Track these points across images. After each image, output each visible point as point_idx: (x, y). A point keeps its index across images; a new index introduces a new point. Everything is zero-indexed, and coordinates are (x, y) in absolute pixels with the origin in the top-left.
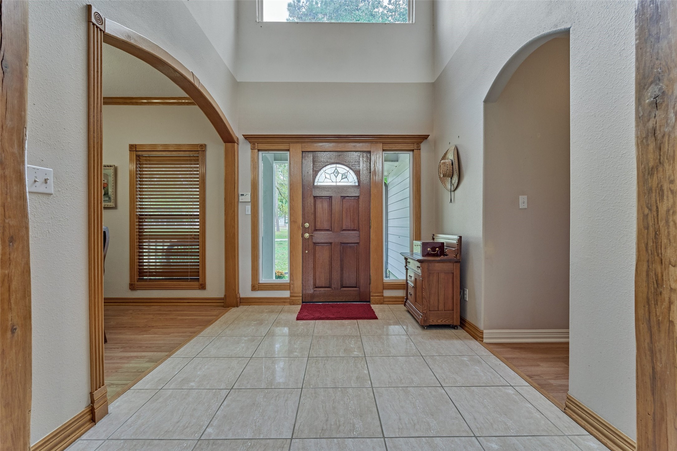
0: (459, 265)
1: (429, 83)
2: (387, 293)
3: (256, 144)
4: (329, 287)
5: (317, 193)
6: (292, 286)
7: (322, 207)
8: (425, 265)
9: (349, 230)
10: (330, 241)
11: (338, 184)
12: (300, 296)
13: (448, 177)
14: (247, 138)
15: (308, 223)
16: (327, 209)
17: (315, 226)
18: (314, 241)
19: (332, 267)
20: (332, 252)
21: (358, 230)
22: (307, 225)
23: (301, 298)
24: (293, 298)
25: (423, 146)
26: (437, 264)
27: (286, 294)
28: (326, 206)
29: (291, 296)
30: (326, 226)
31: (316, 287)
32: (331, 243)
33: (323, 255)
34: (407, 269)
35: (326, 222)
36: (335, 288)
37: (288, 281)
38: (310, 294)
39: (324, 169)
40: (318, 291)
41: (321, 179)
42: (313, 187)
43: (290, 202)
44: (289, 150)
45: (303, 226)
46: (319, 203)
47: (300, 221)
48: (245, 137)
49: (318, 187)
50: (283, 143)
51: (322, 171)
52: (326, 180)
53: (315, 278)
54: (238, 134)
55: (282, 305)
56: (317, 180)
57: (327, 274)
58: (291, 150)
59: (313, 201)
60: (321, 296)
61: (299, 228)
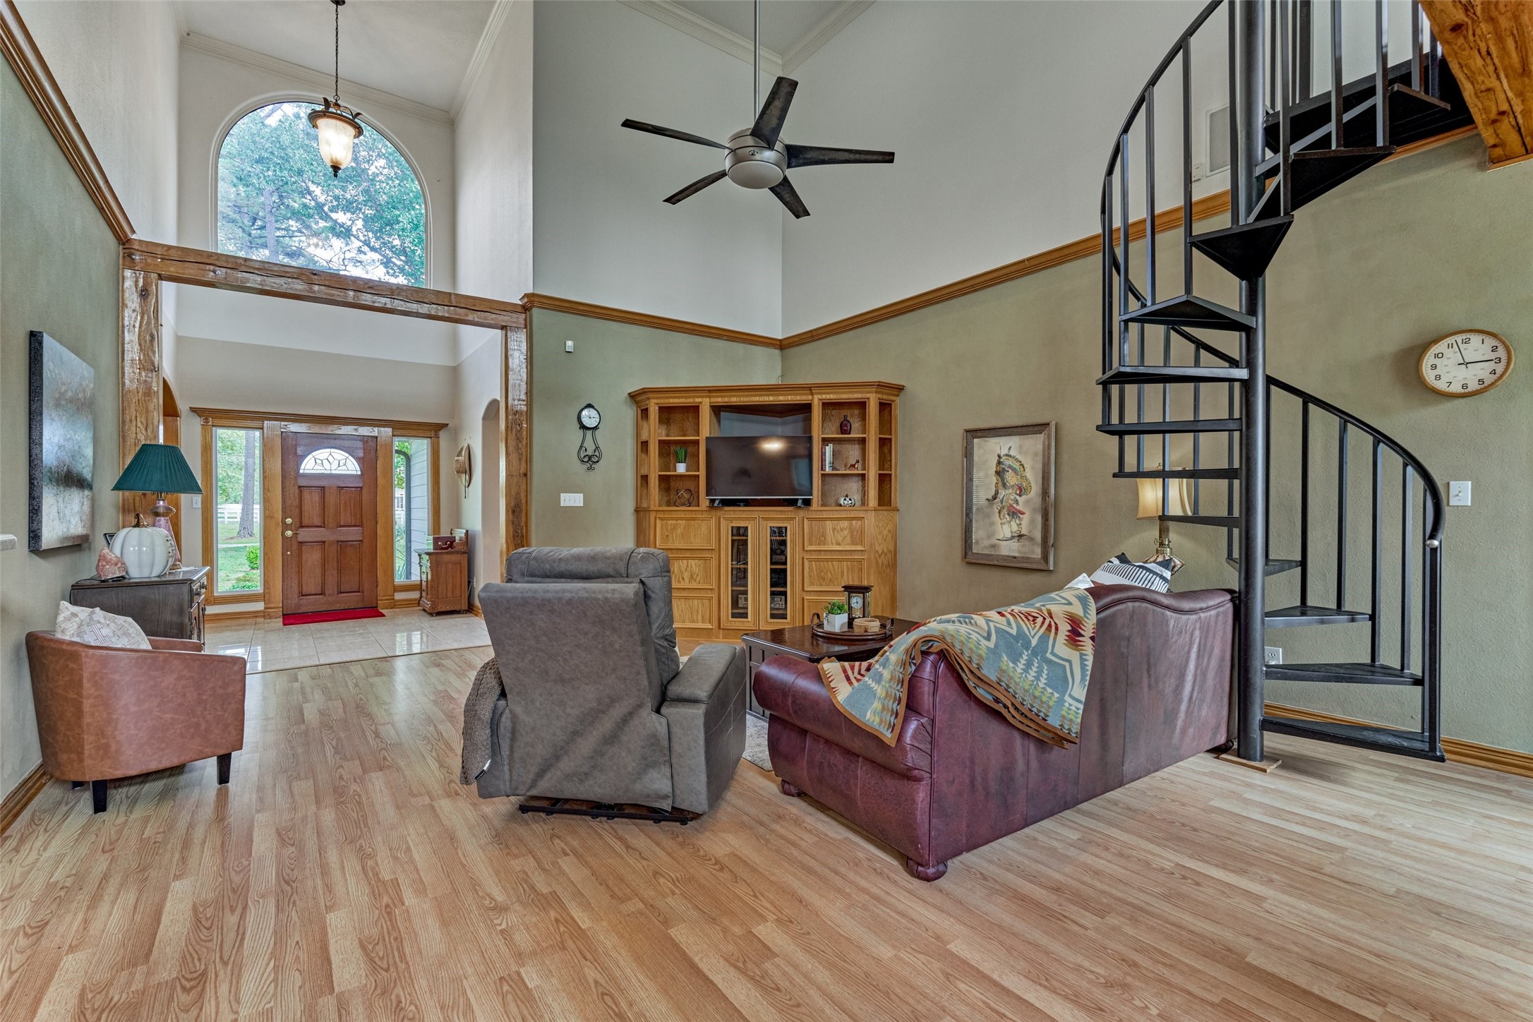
0: (466, 556)
1: (449, 367)
2: (399, 596)
3: (212, 419)
4: (321, 594)
5: (302, 482)
6: (267, 595)
7: (311, 501)
8: (434, 557)
9: (349, 526)
10: (323, 539)
11: (333, 472)
12: (279, 608)
13: (462, 473)
14: (195, 410)
15: (291, 518)
16: (317, 502)
17: (301, 522)
18: (299, 540)
19: (324, 571)
20: (325, 552)
21: (361, 525)
22: (289, 521)
23: (281, 609)
24: (269, 610)
25: (442, 434)
26: (445, 556)
27: (260, 606)
28: (317, 498)
29: (265, 608)
30: (317, 521)
31: (303, 596)
32: (324, 542)
33: (313, 557)
34: (421, 566)
35: (316, 517)
36: (329, 595)
37: (262, 591)
38: (294, 603)
39: (314, 454)
40: (305, 600)
41: (309, 465)
42: (298, 475)
43: (264, 493)
44: (262, 429)
45: (284, 522)
46: (306, 495)
47: (279, 516)
48: (193, 410)
49: (305, 476)
50: (252, 419)
51: (310, 456)
52: (316, 467)
53: (300, 585)
54: (183, 405)
55: (253, 621)
56: (302, 467)
57: (319, 580)
58: (265, 429)
59: (297, 491)
60: (310, 605)
61: (277, 524)
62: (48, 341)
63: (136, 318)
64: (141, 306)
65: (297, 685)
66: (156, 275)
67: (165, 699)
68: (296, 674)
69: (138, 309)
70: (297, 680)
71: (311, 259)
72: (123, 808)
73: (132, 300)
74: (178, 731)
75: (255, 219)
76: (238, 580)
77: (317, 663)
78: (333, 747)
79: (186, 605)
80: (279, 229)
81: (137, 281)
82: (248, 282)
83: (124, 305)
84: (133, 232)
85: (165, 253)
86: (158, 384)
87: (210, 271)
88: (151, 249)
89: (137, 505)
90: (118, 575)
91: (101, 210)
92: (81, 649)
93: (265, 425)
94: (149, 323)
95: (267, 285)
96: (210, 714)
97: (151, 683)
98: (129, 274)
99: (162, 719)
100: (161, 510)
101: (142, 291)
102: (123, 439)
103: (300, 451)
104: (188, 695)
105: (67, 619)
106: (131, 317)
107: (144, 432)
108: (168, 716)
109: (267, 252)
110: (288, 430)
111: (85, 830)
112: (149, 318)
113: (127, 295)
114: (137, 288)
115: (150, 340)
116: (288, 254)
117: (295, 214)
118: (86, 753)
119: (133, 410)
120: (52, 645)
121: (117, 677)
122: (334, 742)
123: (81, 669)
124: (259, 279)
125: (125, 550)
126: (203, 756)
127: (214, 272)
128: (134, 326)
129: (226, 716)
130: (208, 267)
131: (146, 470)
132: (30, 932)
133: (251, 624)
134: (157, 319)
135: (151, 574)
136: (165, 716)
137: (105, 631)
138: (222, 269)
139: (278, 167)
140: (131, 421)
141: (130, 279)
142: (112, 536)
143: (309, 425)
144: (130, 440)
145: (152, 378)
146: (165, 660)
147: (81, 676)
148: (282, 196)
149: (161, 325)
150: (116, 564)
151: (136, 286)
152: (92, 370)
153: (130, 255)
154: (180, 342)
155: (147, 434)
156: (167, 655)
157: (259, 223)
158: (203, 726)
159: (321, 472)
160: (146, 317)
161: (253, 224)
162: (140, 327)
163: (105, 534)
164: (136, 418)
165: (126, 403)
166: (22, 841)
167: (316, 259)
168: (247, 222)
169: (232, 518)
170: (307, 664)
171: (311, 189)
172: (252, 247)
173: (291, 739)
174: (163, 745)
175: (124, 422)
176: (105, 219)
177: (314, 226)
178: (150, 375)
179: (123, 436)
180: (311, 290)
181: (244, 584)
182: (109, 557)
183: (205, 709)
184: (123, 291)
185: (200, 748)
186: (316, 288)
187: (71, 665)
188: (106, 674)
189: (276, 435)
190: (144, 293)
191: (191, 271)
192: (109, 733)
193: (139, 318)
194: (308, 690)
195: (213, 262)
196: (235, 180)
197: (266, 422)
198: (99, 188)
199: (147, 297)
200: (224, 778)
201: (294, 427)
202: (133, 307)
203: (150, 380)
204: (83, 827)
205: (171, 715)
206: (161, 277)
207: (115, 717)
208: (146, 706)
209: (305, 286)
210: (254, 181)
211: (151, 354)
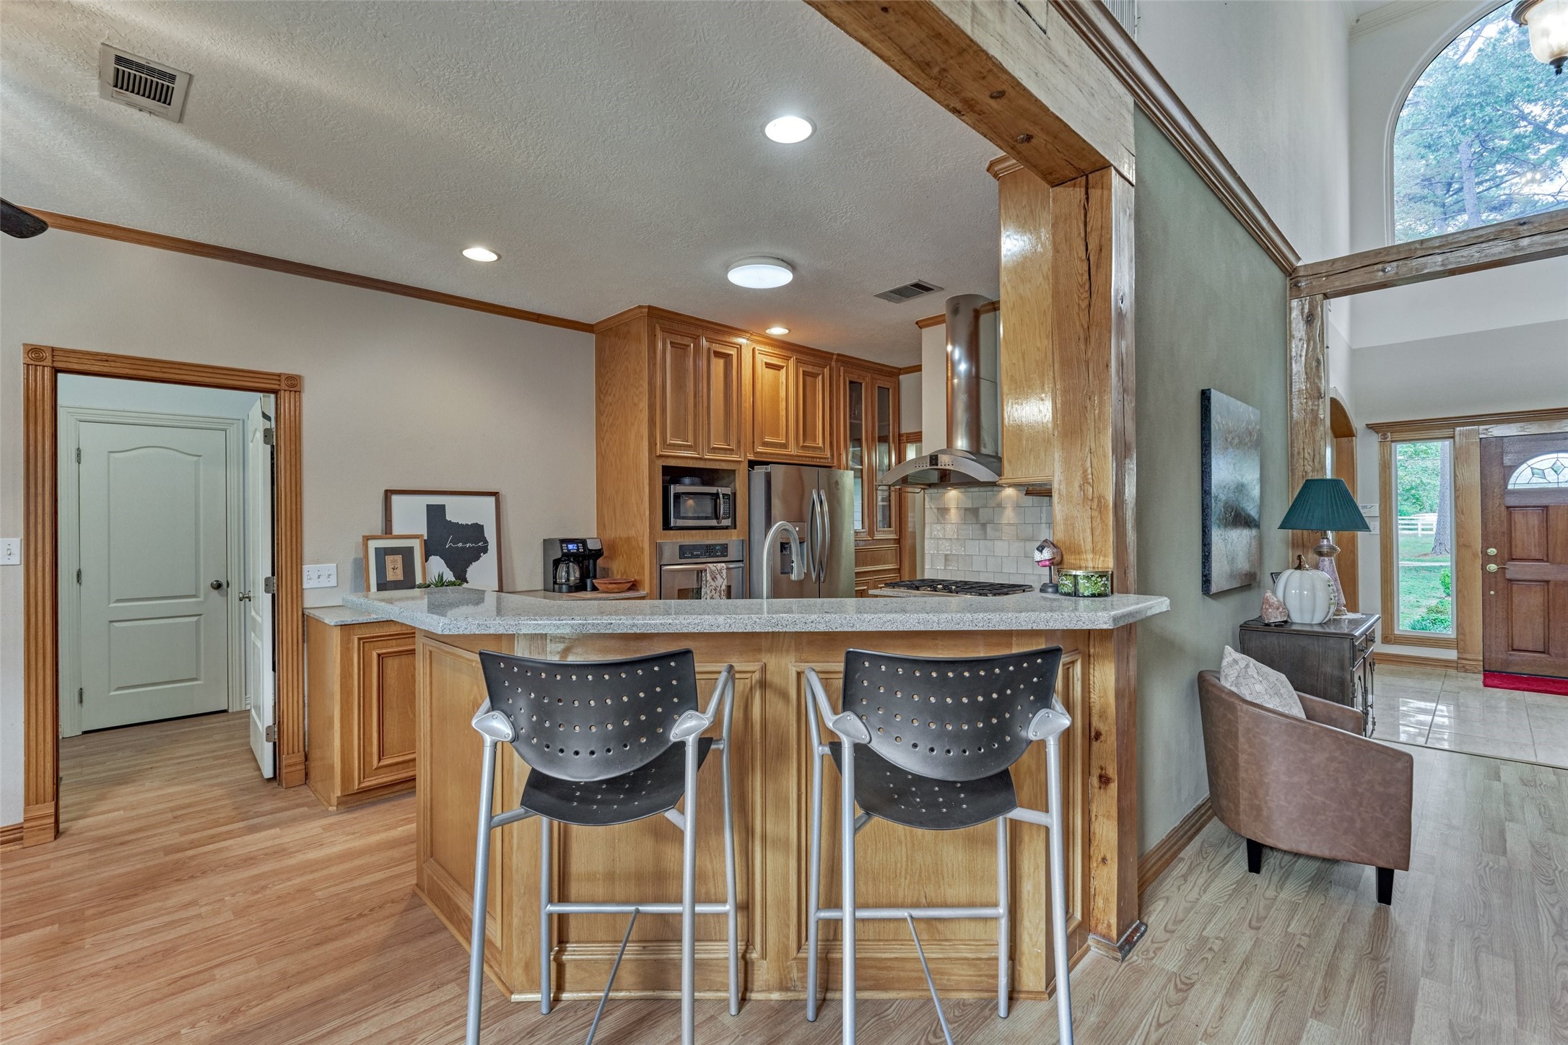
3: (1389, 434)
4: (1543, 652)
5: (1511, 501)
6: (1462, 643)
7: (1526, 525)
10: (1546, 578)
11: (1563, 485)
12: (1478, 660)
14: (1372, 427)
15: (1495, 548)
16: (1536, 526)
17: (1511, 553)
18: (1508, 576)
19: (1549, 621)
20: (1551, 595)
22: (1492, 551)
23: (1482, 663)
24: (1465, 662)
27: (1452, 655)
28: (1536, 522)
29: (1459, 658)
30: (1535, 553)
31: (1513, 650)
32: (1547, 582)
33: (1529, 603)
35: (1535, 546)
36: (1557, 655)
37: (1454, 636)
38: (1500, 656)
39: (1530, 462)
40: (1517, 656)
41: (1522, 478)
42: (1505, 492)
43: (1456, 516)
44: (1453, 437)
45: (1484, 553)
46: (1518, 517)
47: (1478, 544)
48: (1370, 427)
49: (1514, 492)
50: (1440, 427)
51: (1524, 466)
52: (1534, 480)
53: (1509, 636)
54: (1358, 424)
55: (1441, 671)
56: (1512, 480)
57: (1540, 632)
58: (1457, 438)
59: (1504, 513)
60: (1524, 664)
61: (1475, 555)
62: (1215, 395)
63: (1302, 347)
64: (1307, 333)
65: (1497, 786)
66: (1321, 296)
67: (1316, 779)
68: (1498, 769)
69: (1305, 337)
70: (1498, 778)
71: (1530, 201)
72: (1275, 879)
73: (1299, 329)
74: (1330, 819)
75: (1450, 185)
76: (1430, 610)
77: (1533, 760)
78: (1554, 921)
79: (1347, 662)
80: (1480, 183)
81: (1303, 309)
82: (1426, 268)
83: (1292, 336)
84: (1299, 259)
85: (1330, 269)
86: (1324, 411)
87: (1378, 271)
88: (1316, 271)
89: (1305, 540)
90: (1279, 619)
91: (1267, 250)
92: (1237, 702)
93: (1457, 433)
94: (1315, 349)
95: (1451, 263)
96: (1366, 812)
97: (1301, 756)
98: (1295, 304)
99: (1312, 799)
100: (1325, 550)
101: (1308, 317)
102: (1292, 472)
103: (1508, 460)
104: (1341, 781)
105: (1230, 665)
106: (1298, 347)
107: (1311, 464)
108: (1319, 799)
109: (1465, 217)
110: (1489, 435)
111: (1240, 884)
112: (1315, 343)
113: (1294, 325)
114: (1302, 316)
115: (1316, 366)
116: (1494, 209)
117: (1505, 155)
118: (1242, 807)
119: (1300, 441)
120: (1215, 691)
121: (1267, 739)
122: (1556, 912)
123: (1237, 722)
124: (1439, 259)
125: (1287, 595)
126: (1359, 859)
127: (1383, 270)
128: (1301, 356)
129: (1387, 821)
130: (1376, 267)
131: (1308, 507)
132: (1180, 986)
133: (1440, 675)
134: (1322, 342)
135: (1312, 619)
136: (1315, 797)
137: (1258, 687)
138: (1392, 264)
139: (1478, 108)
140: (1299, 453)
141: (1297, 309)
142: (1278, 574)
143: (1522, 424)
144: (1299, 473)
145: (1318, 405)
146: (1315, 734)
147: (1238, 729)
148: (1485, 141)
149: (1327, 347)
150: (1278, 609)
151: (1302, 313)
152: (1258, 412)
153: (1296, 285)
154: (1355, 355)
155: (1314, 465)
156: (1318, 729)
157: (1456, 186)
158: (1358, 825)
159: (1542, 486)
160: (1312, 343)
161: (1448, 191)
162: (1306, 355)
163: (1272, 574)
164: (1304, 449)
165: (1294, 436)
166: (1191, 870)
167: (1536, 198)
168: (1440, 192)
169: (1427, 530)
170: (1516, 757)
171: (1526, 111)
172: (1446, 219)
173: (1483, 874)
174: (1314, 830)
175: (1292, 456)
176: (1271, 258)
177: (1532, 157)
178: (1316, 403)
179: (1291, 469)
180: (1517, 248)
181: (1435, 616)
182: (1271, 601)
183: (1360, 804)
184: (1290, 323)
185: (1354, 848)
186: (1525, 242)
187: (1229, 716)
188: (1258, 733)
189: (1472, 443)
190: (1310, 319)
191: (1357, 279)
192: (1261, 796)
193: (1305, 346)
194: (1515, 800)
195: (1382, 259)
196: (1423, 151)
197: (1458, 429)
198: (1263, 230)
199: (1313, 322)
200: (1385, 894)
201: (1498, 431)
202: (1299, 336)
203: (1316, 408)
204: (1238, 882)
205: (1323, 799)
206: (1326, 296)
207: (1266, 781)
208: (1296, 779)
209: (1509, 245)
210: (1447, 140)
211: (1316, 381)
